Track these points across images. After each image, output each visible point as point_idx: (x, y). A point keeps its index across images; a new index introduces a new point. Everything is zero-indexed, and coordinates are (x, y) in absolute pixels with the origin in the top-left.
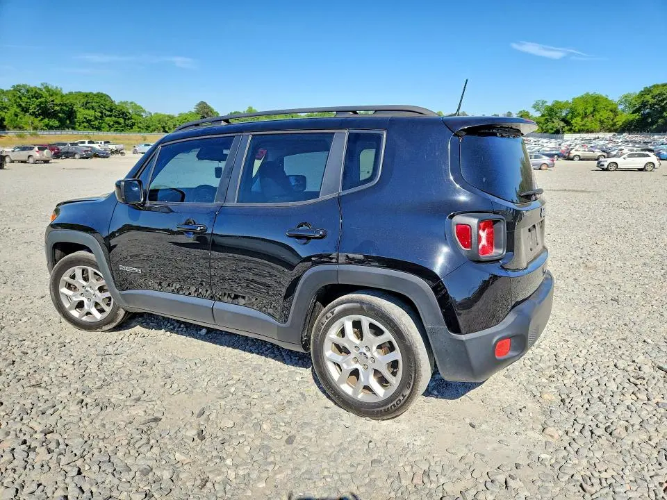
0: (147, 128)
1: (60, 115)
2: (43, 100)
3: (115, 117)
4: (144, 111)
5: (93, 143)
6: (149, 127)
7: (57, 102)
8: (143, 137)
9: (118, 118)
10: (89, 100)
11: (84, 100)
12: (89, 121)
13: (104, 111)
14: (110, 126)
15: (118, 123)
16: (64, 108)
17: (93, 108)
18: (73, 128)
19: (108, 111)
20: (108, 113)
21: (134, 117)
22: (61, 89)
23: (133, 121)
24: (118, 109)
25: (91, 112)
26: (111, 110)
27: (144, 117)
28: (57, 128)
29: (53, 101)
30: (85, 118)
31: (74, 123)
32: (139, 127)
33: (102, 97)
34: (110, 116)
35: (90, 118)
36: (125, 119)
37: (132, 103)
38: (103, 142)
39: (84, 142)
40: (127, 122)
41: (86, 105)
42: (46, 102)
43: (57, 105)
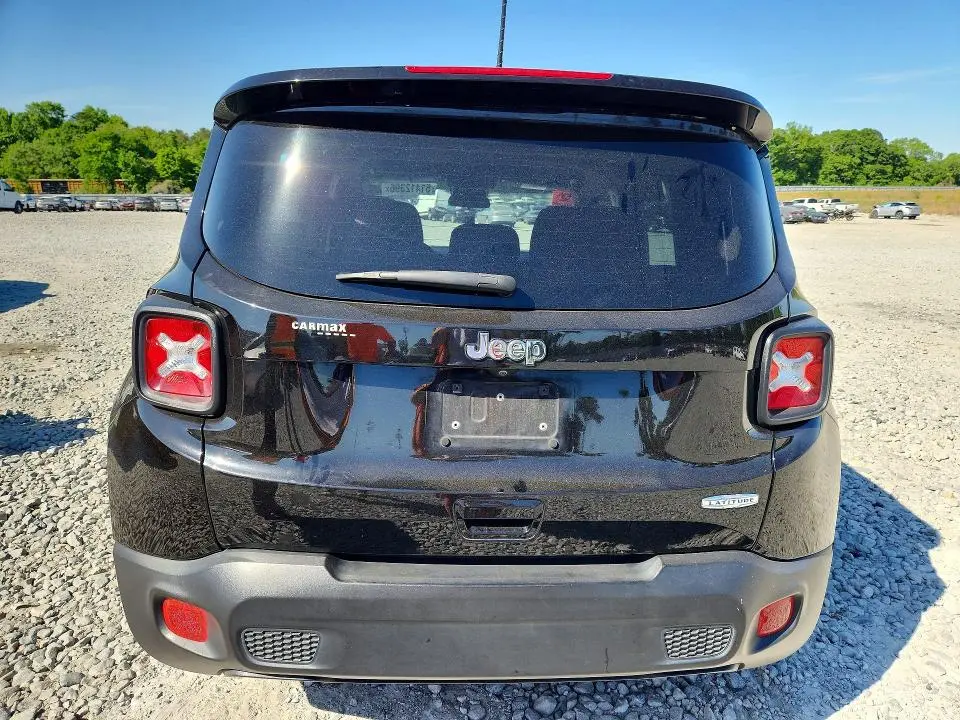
0: (928, 178)
1: (801, 165)
2: (783, 146)
3: (880, 163)
4: (930, 152)
5: (816, 202)
6: (931, 176)
7: (801, 147)
8: (915, 192)
9: (885, 164)
10: (847, 141)
11: (841, 143)
12: (839, 172)
13: (866, 156)
14: (868, 178)
15: (883, 172)
16: (809, 155)
17: (851, 152)
18: (813, 183)
19: (872, 155)
20: (872, 158)
21: (911, 161)
22: (811, 128)
23: (908, 168)
24: (887, 152)
25: (847, 159)
26: (876, 154)
27: (929, 161)
28: (792, 183)
29: (796, 147)
30: (835, 168)
31: (817, 176)
32: (914, 178)
33: (869, 134)
34: (873, 162)
35: (842, 167)
36: (895, 166)
37: (913, 140)
38: (830, 200)
39: (802, 201)
40: (898, 170)
41: (842, 150)
42: (788, 148)
43: (800, 152)
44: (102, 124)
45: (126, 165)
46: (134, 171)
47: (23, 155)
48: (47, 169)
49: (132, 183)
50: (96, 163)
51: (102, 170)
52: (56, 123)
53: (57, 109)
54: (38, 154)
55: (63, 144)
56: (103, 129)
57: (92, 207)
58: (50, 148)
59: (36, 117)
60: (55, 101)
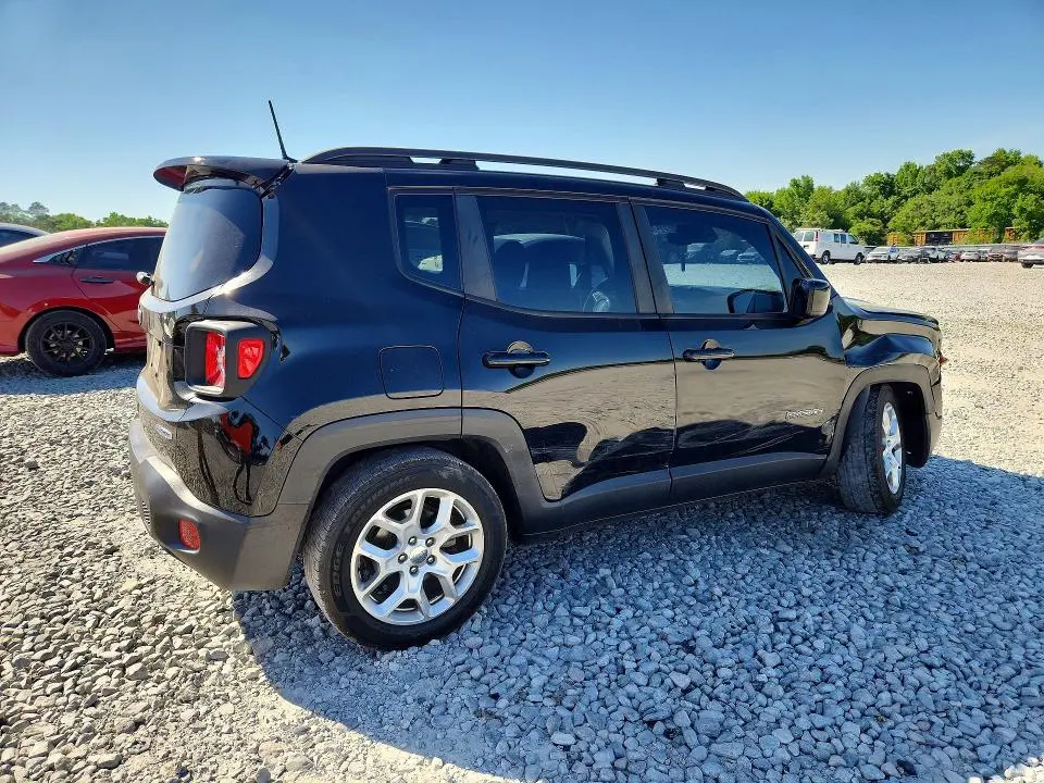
44: (1010, 167)
45: (1022, 210)
46: (1030, 216)
47: (919, 207)
48: (938, 220)
49: (1025, 230)
50: (989, 209)
51: (992, 218)
52: (961, 171)
53: (968, 157)
54: (933, 205)
55: (961, 192)
56: (1010, 173)
57: (958, 258)
58: (947, 198)
59: (943, 167)
60: (966, 149)
